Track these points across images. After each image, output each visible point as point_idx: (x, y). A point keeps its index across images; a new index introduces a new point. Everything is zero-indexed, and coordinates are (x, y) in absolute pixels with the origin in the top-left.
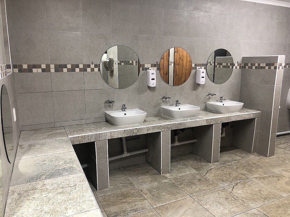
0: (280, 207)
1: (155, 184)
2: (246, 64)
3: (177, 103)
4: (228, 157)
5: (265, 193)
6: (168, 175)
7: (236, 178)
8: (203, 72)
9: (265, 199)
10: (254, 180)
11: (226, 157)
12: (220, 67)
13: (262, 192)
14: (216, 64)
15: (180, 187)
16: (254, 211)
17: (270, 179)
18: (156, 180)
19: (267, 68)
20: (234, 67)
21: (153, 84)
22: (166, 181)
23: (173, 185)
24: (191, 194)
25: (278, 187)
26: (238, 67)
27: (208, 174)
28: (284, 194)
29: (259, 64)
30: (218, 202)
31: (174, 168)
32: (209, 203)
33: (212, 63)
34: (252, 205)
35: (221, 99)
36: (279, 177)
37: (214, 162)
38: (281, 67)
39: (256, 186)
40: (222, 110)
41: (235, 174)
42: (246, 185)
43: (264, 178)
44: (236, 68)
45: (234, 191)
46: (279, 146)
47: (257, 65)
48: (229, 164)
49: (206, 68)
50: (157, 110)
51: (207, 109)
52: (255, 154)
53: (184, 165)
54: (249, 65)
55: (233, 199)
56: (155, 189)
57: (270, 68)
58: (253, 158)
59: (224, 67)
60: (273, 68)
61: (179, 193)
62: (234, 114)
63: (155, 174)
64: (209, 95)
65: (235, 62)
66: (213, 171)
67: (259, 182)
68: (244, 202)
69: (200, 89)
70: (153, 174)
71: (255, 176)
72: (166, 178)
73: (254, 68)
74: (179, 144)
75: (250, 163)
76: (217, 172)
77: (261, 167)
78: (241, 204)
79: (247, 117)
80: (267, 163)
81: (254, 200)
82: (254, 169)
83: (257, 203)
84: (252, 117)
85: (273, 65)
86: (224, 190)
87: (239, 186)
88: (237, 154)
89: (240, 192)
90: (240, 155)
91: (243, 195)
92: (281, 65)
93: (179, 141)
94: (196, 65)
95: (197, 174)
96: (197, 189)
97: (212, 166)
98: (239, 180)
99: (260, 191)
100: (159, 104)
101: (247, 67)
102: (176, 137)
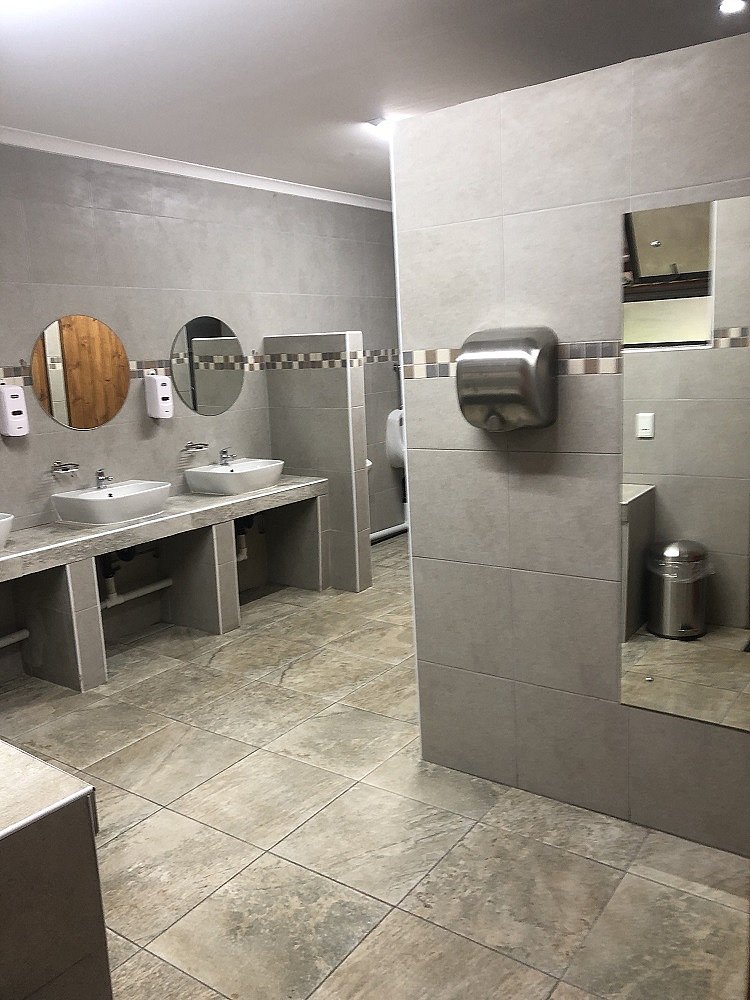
0: (387, 687)
1: (70, 718)
2: (275, 358)
3: (100, 479)
4: (262, 611)
5: (354, 667)
6: (102, 689)
7: (287, 654)
8: (164, 384)
9: (357, 678)
10: (329, 648)
11: (258, 611)
12: (207, 367)
13: (349, 668)
14: (196, 359)
15: (143, 707)
16: (334, 709)
17: (363, 637)
18: (68, 709)
19: (325, 364)
20: (247, 366)
21: (18, 426)
22: (98, 703)
23: (125, 708)
24: (179, 714)
25: (382, 649)
26: (257, 366)
27: (215, 662)
28: (396, 660)
29: (307, 356)
30: (250, 714)
31: (116, 668)
32: (229, 721)
33: (181, 355)
34: (329, 698)
35: (224, 457)
36: (383, 629)
37: (228, 629)
38: (355, 361)
39: (334, 659)
40: (231, 486)
41: (282, 646)
42: (312, 664)
43: (351, 639)
44: (252, 367)
45: (287, 680)
46: (383, 563)
47: (301, 358)
48: (267, 626)
49: (170, 373)
50: (39, 506)
51: (189, 489)
52: (329, 590)
53: (145, 654)
54: (284, 358)
55: (285, 698)
56: (71, 729)
57: (332, 365)
58: (325, 600)
59: (219, 366)
60: (338, 363)
61: (143, 721)
62: (263, 493)
63: (62, 695)
64: (188, 447)
65: (247, 352)
66: (227, 652)
67: (341, 650)
68: (310, 698)
69: (161, 432)
70: (56, 698)
71: (331, 639)
72: (99, 697)
73: (295, 365)
74: (121, 600)
75: (319, 613)
76: (239, 652)
77: (344, 618)
78: (304, 703)
79: (297, 498)
80: (357, 605)
81: (333, 687)
82: (328, 625)
83: (339, 692)
84: (307, 495)
85: (337, 356)
86: (261, 685)
87: (297, 668)
88: (286, 600)
89: (300, 679)
90: (291, 601)
91: (307, 685)
92: (354, 355)
93: (120, 592)
94: (139, 365)
95: (186, 669)
96: (191, 702)
97: (222, 640)
98: (296, 655)
99: (343, 666)
100: (46, 487)
101: (279, 365)
102: (111, 581)
